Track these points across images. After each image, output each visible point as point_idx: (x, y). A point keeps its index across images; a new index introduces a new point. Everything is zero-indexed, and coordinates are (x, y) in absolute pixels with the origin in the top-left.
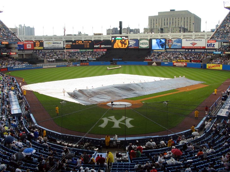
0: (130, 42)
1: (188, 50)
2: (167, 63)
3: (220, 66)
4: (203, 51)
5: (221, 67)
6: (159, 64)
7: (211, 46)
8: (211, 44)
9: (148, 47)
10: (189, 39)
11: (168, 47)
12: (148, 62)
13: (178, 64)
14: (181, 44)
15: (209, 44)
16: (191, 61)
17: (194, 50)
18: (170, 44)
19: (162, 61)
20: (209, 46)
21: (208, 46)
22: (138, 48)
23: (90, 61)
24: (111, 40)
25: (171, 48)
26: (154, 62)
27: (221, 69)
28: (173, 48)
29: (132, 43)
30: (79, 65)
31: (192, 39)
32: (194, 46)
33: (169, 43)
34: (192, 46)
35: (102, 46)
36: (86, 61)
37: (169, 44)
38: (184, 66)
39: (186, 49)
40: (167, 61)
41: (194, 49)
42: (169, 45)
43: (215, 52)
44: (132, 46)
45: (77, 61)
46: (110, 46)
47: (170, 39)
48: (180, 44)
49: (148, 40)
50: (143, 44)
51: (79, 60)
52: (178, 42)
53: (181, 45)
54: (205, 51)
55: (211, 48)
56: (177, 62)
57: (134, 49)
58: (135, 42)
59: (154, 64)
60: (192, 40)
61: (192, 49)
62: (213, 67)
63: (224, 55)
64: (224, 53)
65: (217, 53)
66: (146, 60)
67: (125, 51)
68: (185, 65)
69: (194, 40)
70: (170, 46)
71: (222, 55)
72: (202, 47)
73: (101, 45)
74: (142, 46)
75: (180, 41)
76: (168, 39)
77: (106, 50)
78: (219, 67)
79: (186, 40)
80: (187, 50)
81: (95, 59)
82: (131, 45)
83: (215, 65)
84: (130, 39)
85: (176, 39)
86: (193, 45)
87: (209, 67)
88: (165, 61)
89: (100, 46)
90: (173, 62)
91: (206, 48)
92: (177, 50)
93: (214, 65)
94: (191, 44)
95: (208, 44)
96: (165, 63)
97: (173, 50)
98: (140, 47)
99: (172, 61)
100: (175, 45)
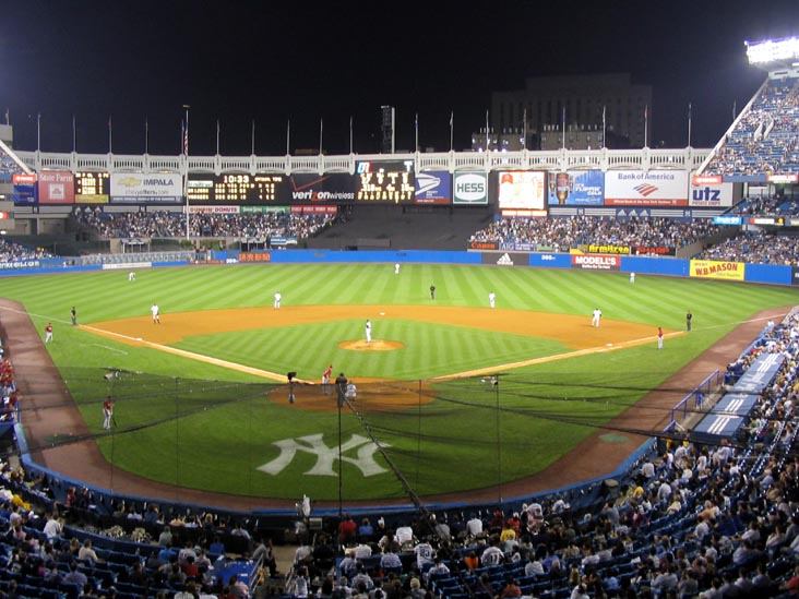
0: (422, 183)
1: (627, 213)
2: (550, 258)
3: (735, 268)
4: (678, 213)
5: (739, 273)
6: (520, 260)
7: (707, 198)
8: (707, 190)
9: (484, 199)
10: (630, 173)
11: (557, 202)
12: (483, 254)
13: (589, 260)
14: (603, 190)
15: (701, 192)
16: (634, 252)
17: (649, 212)
18: (562, 189)
19: (532, 249)
20: (701, 198)
21: (695, 198)
22: (448, 203)
23: (275, 247)
24: (352, 173)
25: (567, 202)
26: (503, 254)
27: (742, 278)
28: (572, 203)
29: (428, 185)
30: (234, 261)
31: (640, 173)
32: (648, 197)
33: (557, 185)
34: (640, 196)
35: (322, 195)
36: (261, 246)
37: (559, 188)
38: (612, 266)
39: (618, 207)
40: (550, 248)
41: (649, 207)
42: (558, 193)
43: (719, 220)
44: (429, 194)
45: (230, 247)
46: (350, 196)
47: (564, 171)
48: (597, 189)
49: (484, 175)
50: (465, 188)
51: (238, 243)
52: (590, 183)
53: (600, 193)
54: (688, 213)
55: (708, 204)
56: (587, 253)
57: (436, 207)
58: (437, 183)
59: (505, 260)
60: (639, 177)
61: (639, 207)
62: (713, 270)
63: (750, 228)
64: (752, 224)
65: (726, 221)
66: (476, 245)
67: (404, 211)
68: (613, 262)
69: (647, 177)
70: (562, 197)
71: (744, 228)
72: (674, 202)
73: (316, 190)
74: (464, 196)
75: (597, 179)
76: (556, 173)
77: (333, 209)
78: (732, 272)
79: (620, 177)
80: (622, 213)
81: (294, 242)
82: (425, 193)
83: (721, 263)
84: (421, 172)
85: (583, 172)
86: (645, 195)
87: (699, 272)
88: (542, 248)
89: (314, 196)
90: (572, 252)
91: (690, 204)
92: (589, 212)
93: (715, 264)
94: (636, 188)
95: (695, 192)
96: (544, 257)
97: (573, 211)
98: (457, 199)
99: (568, 250)
100: (580, 194)
